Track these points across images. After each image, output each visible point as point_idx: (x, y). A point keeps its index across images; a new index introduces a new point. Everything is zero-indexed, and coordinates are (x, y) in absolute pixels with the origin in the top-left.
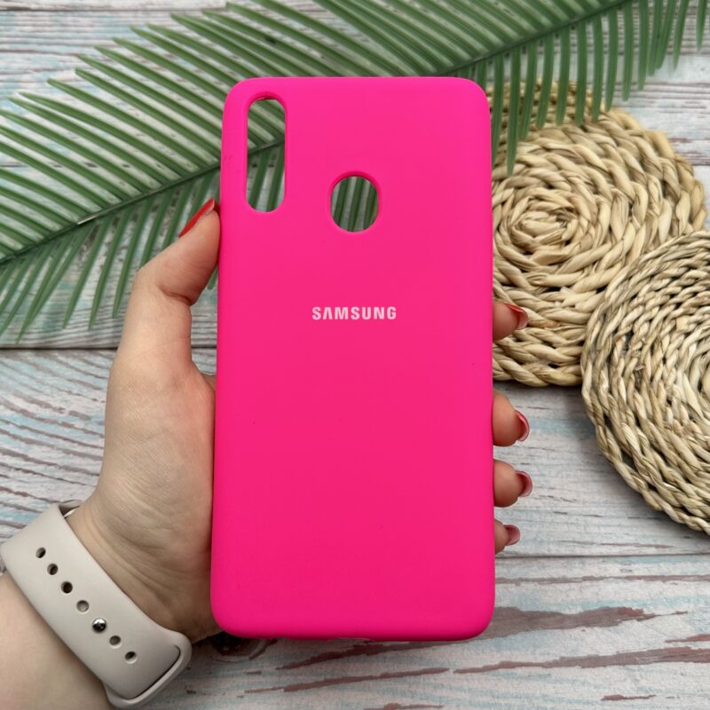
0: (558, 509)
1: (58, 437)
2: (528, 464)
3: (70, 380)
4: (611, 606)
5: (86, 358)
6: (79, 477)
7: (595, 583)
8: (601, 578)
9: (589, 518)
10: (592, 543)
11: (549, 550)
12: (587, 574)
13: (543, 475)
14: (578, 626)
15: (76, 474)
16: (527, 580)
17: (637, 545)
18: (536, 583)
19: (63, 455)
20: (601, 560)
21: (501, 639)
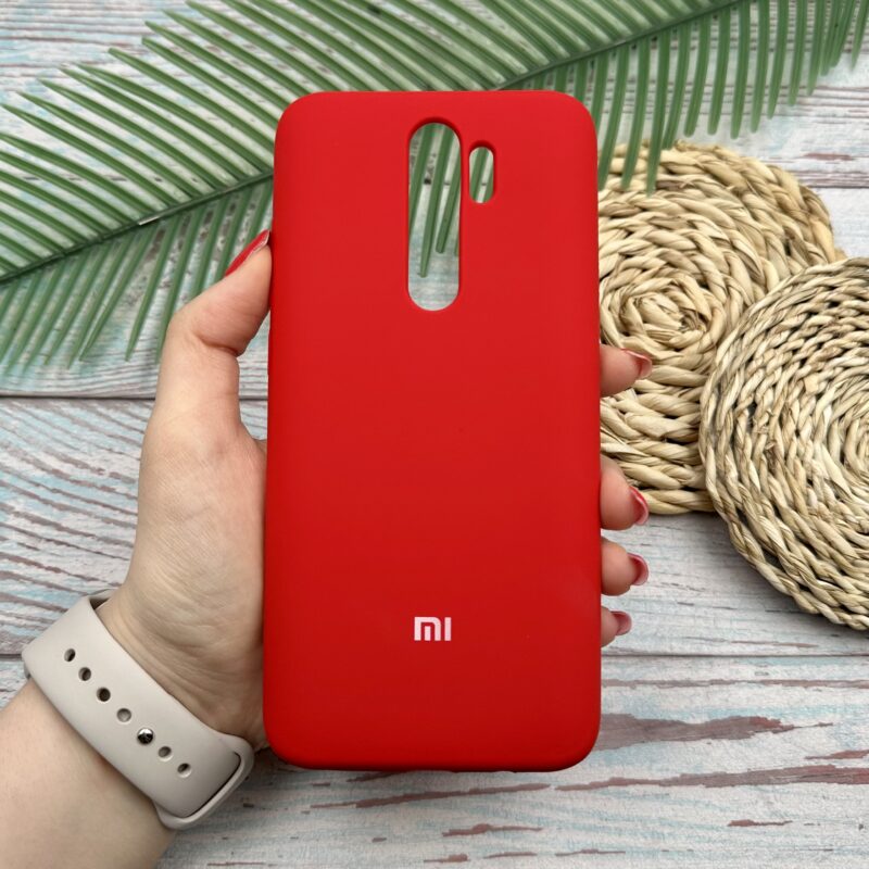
0: (684, 600)
1: (96, 503)
2: (648, 545)
3: (111, 436)
4: (743, 715)
5: (130, 410)
6: (120, 551)
7: (725, 688)
8: (732, 682)
9: (721, 611)
10: (722, 641)
11: (671, 648)
12: (715, 676)
13: (666, 559)
14: (703, 738)
15: (117, 547)
16: (644, 683)
17: (776, 644)
18: (655, 686)
19: (101, 524)
20: (732, 660)
21: (612, 751)
